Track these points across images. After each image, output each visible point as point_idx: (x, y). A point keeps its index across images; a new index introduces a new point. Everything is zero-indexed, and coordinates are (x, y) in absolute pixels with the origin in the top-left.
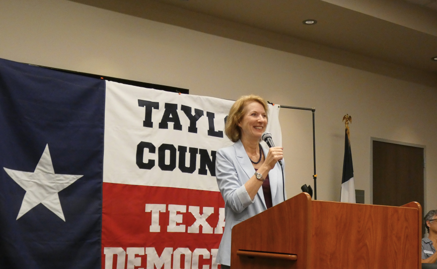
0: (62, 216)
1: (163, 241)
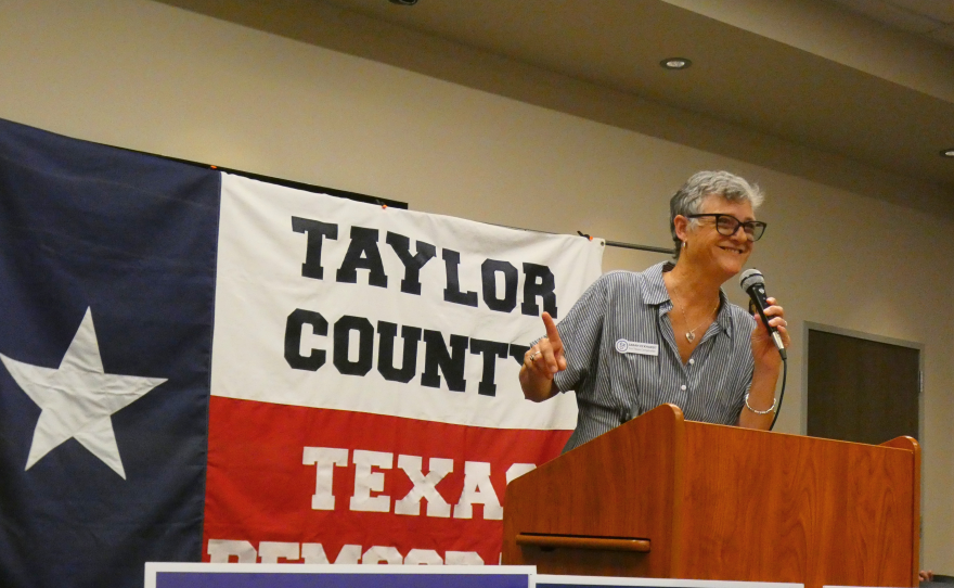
0: (118, 467)
1: (341, 529)
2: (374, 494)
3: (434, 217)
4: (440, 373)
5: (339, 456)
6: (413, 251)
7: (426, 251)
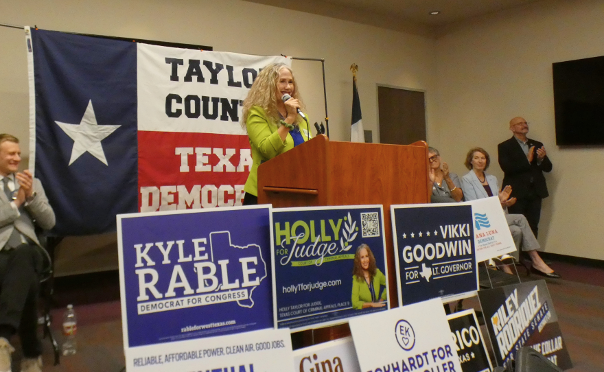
0: (105, 161)
1: (192, 179)
2: (204, 164)
3: (222, 53)
4: (228, 115)
5: (190, 150)
6: (214, 67)
7: (219, 67)
